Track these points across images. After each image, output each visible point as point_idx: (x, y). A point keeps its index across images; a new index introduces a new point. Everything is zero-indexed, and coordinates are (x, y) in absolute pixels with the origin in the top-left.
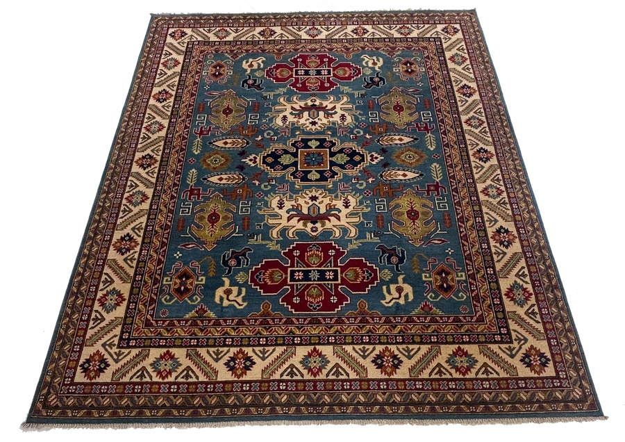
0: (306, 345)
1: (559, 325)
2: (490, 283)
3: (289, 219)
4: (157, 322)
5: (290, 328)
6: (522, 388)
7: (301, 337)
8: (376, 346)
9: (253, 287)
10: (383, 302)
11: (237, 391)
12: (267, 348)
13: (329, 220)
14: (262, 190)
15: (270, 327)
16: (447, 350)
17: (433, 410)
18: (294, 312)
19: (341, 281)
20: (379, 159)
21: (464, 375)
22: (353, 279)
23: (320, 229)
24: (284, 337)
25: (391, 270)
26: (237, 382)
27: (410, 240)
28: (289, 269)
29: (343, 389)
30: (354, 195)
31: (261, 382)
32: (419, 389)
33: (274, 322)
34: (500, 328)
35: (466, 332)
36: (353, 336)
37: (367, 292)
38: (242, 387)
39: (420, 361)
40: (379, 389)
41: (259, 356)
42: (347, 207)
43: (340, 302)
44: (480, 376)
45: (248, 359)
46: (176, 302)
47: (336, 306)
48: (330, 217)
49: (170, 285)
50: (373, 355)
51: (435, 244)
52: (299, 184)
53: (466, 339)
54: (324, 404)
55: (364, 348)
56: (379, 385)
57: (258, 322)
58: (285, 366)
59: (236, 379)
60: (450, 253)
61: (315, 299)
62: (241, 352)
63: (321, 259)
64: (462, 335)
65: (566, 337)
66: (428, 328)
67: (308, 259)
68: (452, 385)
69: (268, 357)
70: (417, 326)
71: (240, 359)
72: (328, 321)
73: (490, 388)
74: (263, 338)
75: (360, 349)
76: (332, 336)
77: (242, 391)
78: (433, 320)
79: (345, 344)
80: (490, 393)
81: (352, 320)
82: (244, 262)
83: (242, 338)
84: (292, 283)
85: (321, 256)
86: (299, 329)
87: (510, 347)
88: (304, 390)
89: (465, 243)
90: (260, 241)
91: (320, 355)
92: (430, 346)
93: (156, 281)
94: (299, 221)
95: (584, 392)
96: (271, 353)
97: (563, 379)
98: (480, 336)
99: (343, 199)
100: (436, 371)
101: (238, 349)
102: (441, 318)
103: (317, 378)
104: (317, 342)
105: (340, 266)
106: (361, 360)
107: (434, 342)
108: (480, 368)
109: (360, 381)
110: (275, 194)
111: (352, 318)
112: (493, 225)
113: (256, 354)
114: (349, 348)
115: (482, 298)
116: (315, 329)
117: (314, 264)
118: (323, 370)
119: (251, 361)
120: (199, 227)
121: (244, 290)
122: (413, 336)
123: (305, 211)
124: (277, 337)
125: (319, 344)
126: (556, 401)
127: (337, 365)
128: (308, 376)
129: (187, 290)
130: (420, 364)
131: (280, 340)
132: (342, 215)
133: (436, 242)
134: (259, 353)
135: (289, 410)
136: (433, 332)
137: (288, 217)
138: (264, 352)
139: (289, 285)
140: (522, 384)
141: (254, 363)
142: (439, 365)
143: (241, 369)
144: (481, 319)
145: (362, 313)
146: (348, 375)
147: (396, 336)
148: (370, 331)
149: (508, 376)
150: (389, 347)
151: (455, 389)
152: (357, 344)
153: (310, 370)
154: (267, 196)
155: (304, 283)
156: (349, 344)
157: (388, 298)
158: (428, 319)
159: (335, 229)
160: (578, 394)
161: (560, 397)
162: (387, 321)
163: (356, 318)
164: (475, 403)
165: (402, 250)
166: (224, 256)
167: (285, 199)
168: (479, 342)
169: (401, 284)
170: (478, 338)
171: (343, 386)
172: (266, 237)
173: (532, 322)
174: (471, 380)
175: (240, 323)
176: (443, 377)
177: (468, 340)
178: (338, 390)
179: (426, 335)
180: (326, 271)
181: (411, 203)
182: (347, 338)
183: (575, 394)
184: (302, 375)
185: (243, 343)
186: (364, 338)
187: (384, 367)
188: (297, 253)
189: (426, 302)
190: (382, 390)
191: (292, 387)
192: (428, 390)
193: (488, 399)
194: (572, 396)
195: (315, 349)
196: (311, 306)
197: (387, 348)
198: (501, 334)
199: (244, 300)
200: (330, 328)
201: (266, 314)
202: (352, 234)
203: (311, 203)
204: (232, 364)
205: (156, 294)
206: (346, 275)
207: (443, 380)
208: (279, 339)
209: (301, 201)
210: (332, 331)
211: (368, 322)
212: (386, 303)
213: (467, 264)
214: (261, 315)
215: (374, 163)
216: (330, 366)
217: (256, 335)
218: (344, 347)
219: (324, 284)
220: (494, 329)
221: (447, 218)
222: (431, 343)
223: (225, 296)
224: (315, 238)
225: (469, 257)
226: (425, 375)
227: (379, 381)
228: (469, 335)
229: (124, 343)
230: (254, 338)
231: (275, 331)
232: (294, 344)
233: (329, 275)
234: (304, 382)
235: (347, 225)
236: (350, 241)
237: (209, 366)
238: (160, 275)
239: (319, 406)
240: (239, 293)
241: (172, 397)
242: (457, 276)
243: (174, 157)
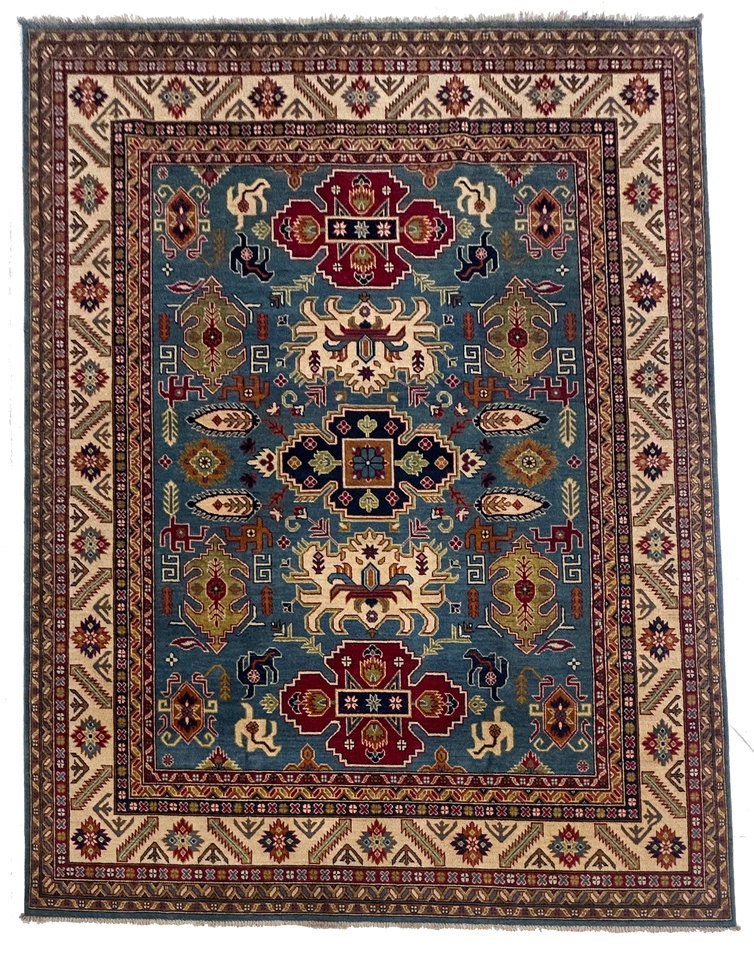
0: (364, 816)
1: (709, 795)
2: (625, 722)
3: (333, 594)
4: (160, 774)
5: (342, 789)
6: (642, 887)
7: (357, 804)
8: (458, 821)
9: (287, 720)
10: (470, 751)
11: (278, 881)
12: (313, 820)
13: (395, 599)
14: (287, 532)
15: (315, 788)
16: (553, 829)
17: (525, 913)
18: (347, 765)
19: (413, 714)
20: (477, 467)
21: (570, 866)
22: (428, 710)
23: (381, 616)
24: (335, 804)
25: (485, 696)
26: (278, 868)
27: (517, 642)
28: (338, 691)
29: (414, 882)
30: (434, 546)
31: (308, 868)
32: (510, 885)
33: (320, 779)
34: (627, 797)
35: (581, 802)
36: (427, 805)
37: (448, 734)
38: (285, 875)
39: (514, 845)
40: (460, 882)
41: (303, 831)
42: (422, 572)
43: (410, 750)
44: (591, 868)
45: (289, 834)
46: (181, 742)
47: (404, 755)
48: (395, 593)
49: (168, 714)
50: (454, 834)
51: (554, 649)
52: (346, 519)
53: (579, 813)
54: (389, 901)
55: (442, 823)
56: (459, 878)
57: (298, 779)
58: (339, 847)
59: (276, 863)
60: (574, 667)
61: (375, 743)
62: (279, 824)
63: (383, 673)
64: (575, 808)
65: (715, 814)
66: (529, 794)
67: (363, 673)
68: (553, 880)
69: (314, 833)
70: (515, 792)
71: (279, 835)
72: (394, 779)
73: (600, 886)
74: (307, 803)
75: (436, 825)
76: (399, 804)
77: (286, 880)
78: (539, 784)
79: (418, 816)
80: (600, 893)
81: (427, 780)
82: (270, 676)
83: (279, 803)
84: (342, 715)
85: (383, 669)
86: (355, 791)
87: (636, 827)
88: (364, 881)
89: (600, 649)
90: (291, 638)
91: (384, 832)
92: (529, 823)
93: (148, 707)
94: (348, 599)
95: (719, 895)
96: (319, 827)
97: (697, 875)
98: (599, 810)
99: (416, 554)
100: (534, 860)
101: (275, 820)
102: (549, 779)
103: (381, 865)
104: (379, 812)
105: (410, 688)
106: (437, 841)
107: (536, 817)
108: (592, 858)
109: (436, 870)
110: (309, 540)
111: (427, 775)
112: (647, 615)
113: (300, 828)
114: (421, 823)
115: (610, 748)
116: (376, 792)
117: (373, 683)
118: (388, 855)
119: (293, 838)
120: (196, 606)
121: (274, 724)
122: (508, 807)
123: (357, 580)
124: (325, 804)
125: (382, 815)
126: (682, 905)
127: (406, 848)
128: (368, 863)
129: (194, 723)
130: (515, 849)
131: (330, 809)
132: (414, 588)
133: (556, 646)
134: (302, 826)
135: (346, 908)
136: (536, 802)
137: (332, 590)
138: (309, 826)
139: (338, 719)
140: (642, 881)
141: (298, 841)
142: (539, 852)
143: (282, 850)
144: (603, 784)
145: (441, 769)
146: (420, 862)
147: (485, 807)
148: (450, 798)
149: (627, 869)
150: (476, 822)
151: (557, 886)
152: (433, 817)
153: (371, 854)
154: (295, 545)
155: (358, 715)
156: (422, 816)
157: (479, 745)
158: (532, 780)
159: (403, 616)
160: (711, 897)
161: (687, 900)
162: (475, 783)
163: (432, 777)
164: (578, 906)
165: (503, 661)
166: (240, 664)
167: (324, 553)
168: (596, 819)
169: (497, 722)
170: (595, 813)
171: (413, 876)
172: (300, 630)
173: (672, 789)
174: (578, 873)
175: (274, 780)
176: (543, 868)
177: (581, 815)
178: (407, 882)
179: (526, 807)
180: (390, 695)
181: (524, 566)
182: (420, 807)
183: (706, 896)
184: (361, 861)
185: (281, 811)
186: (443, 808)
187: (466, 853)
188: (347, 661)
189: (530, 754)
190: (463, 884)
191: (348, 876)
192: (521, 886)
193: (596, 900)
194: (703, 899)
195: (377, 822)
196: (370, 755)
197: (472, 824)
198: (627, 807)
199: (276, 742)
200: (396, 792)
201: (308, 767)
202: (430, 629)
203: (366, 562)
204: (269, 841)
205: (151, 729)
206: (419, 703)
207: (542, 872)
208: (328, 806)
209: (350, 558)
210: (398, 797)
211: (448, 784)
212: (475, 753)
213: (597, 689)
214: (302, 768)
215: (468, 474)
216: (397, 848)
217: (297, 799)
218: (415, 820)
219: (388, 718)
220: (619, 800)
221: (577, 598)
222: (532, 817)
223: (248, 735)
224: (372, 634)
225: (601, 677)
226: (519, 865)
227: (460, 871)
228: (584, 808)
229: (123, 805)
230: (295, 803)
231: (322, 794)
232: (348, 815)
233: (395, 703)
234: (364, 869)
235: (422, 609)
236: (426, 641)
237: (240, 844)
238: (151, 695)
239: (383, 903)
240: (269, 731)
241: (198, 886)
242: (580, 710)
243: (135, 451)
